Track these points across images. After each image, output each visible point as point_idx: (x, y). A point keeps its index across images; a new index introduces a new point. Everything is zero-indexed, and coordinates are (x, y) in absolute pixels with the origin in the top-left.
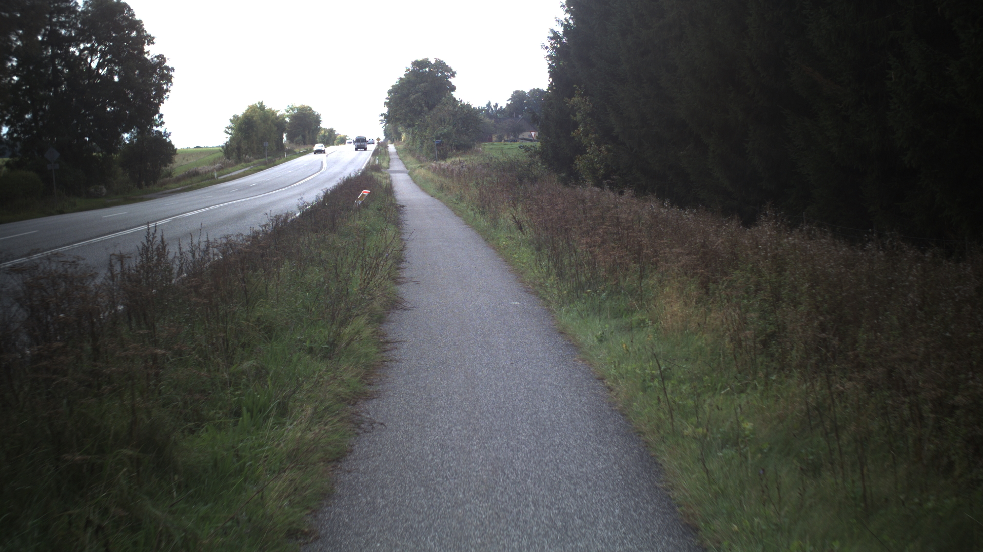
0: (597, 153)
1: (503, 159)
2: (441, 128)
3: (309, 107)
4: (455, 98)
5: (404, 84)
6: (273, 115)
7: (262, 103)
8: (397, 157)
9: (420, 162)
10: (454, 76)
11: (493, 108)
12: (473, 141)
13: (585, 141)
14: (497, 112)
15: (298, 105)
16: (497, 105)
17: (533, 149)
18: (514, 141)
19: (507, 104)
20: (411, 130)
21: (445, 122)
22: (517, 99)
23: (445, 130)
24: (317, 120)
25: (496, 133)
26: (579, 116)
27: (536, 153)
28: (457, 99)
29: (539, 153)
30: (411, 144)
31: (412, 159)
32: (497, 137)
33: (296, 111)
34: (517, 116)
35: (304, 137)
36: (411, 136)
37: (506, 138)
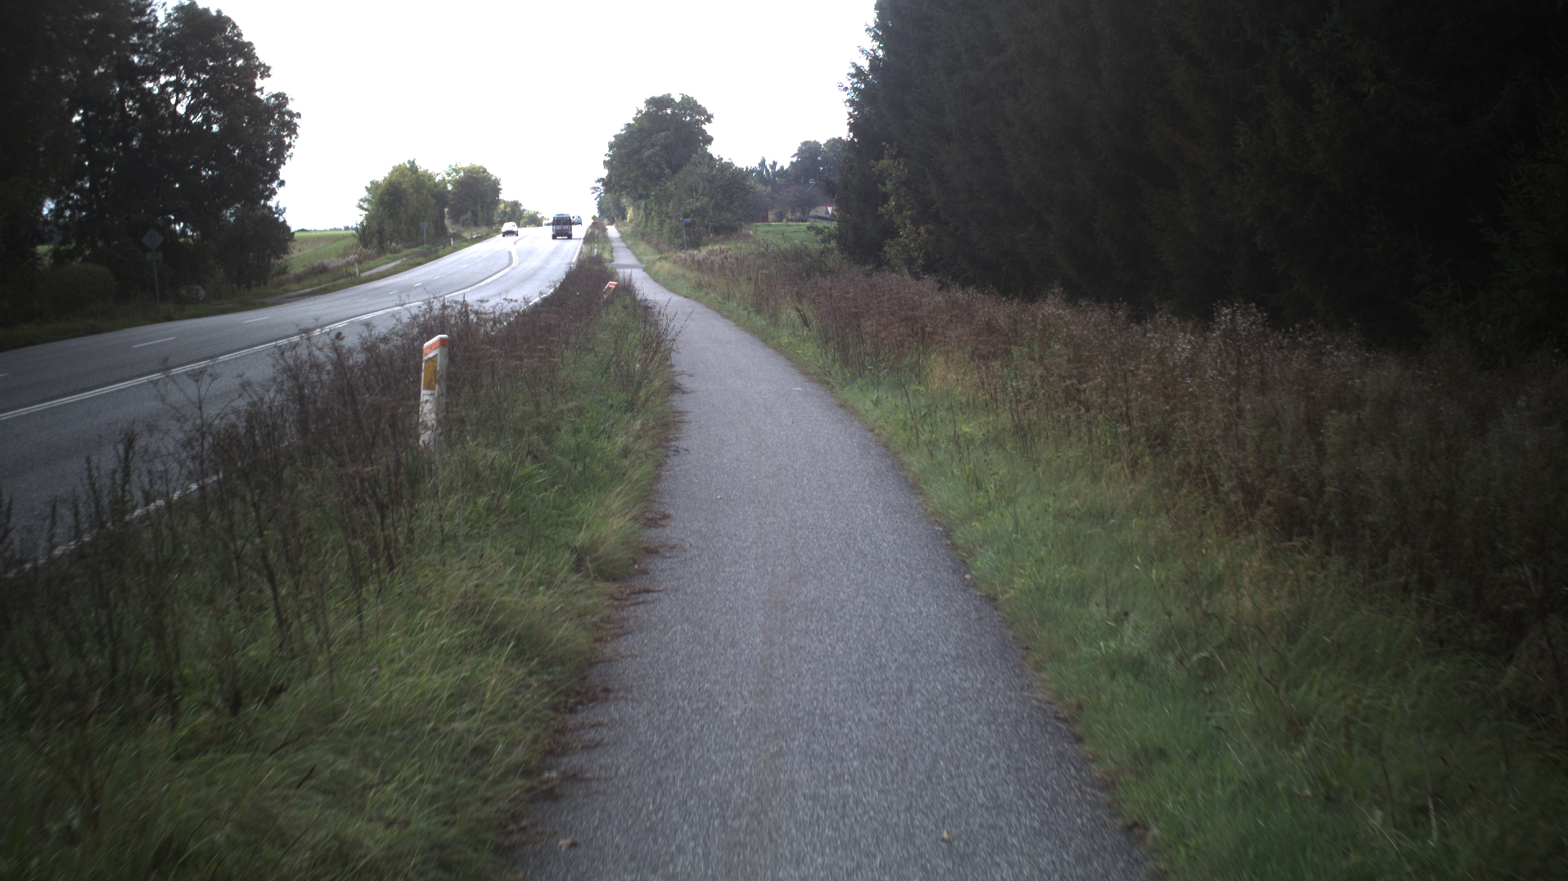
0: (914, 236)
1: (784, 246)
2: (692, 200)
3: (482, 167)
4: (711, 155)
5: (633, 132)
6: (430, 180)
7: (413, 162)
8: (623, 244)
9: (660, 252)
10: (710, 122)
11: (768, 167)
12: (740, 220)
13: (898, 220)
14: (776, 174)
15: (465, 164)
16: (775, 163)
17: (826, 230)
18: (803, 221)
19: (792, 163)
20: (643, 203)
21: (697, 191)
22: (808, 155)
23: (698, 204)
24: (494, 188)
25: (773, 207)
26: (889, 186)
27: (831, 236)
28: (715, 156)
29: (835, 237)
30: (642, 225)
31: (647, 247)
32: (776, 214)
33: (463, 174)
34: (806, 181)
35: (475, 214)
36: (642, 212)
37: (789, 216)
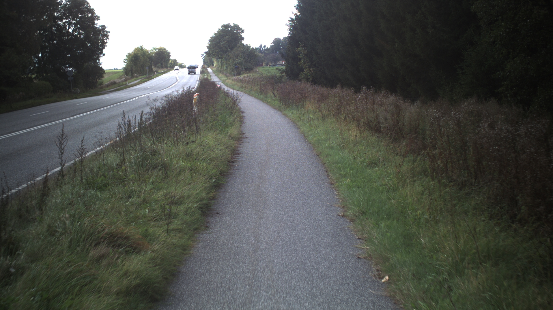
0: (309, 71)
1: (268, 74)
2: (237, 59)
3: (164, 48)
4: (244, 44)
5: (217, 36)
6: (147, 53)
7: (142, 46)
8: (214, 74)
9: (227, 77)
10: (243, 32)
11: (263, 47)
12: (253, 66)
13: (304, 66)
14: (265, 50)
15: (158, 47)
16: (265, 46)
17: (282, 70)
18: (275, 66)
19: (271, 46)
20: (220, 60)
21: (239, 56)
22: (276, 43)
23: (240, 61)
24: (168, 55)
25: (265, 61)
26: (301, 56)
27: (283, 72)
28: (245, 44)
29: (285, 72)
30: (220, 67)
31: (223, 75)
32: (265, 64)
33: (157, 50)
34: (276, 52)
35: (162, 64)
36: (220, 63)
37: (270, 64)
